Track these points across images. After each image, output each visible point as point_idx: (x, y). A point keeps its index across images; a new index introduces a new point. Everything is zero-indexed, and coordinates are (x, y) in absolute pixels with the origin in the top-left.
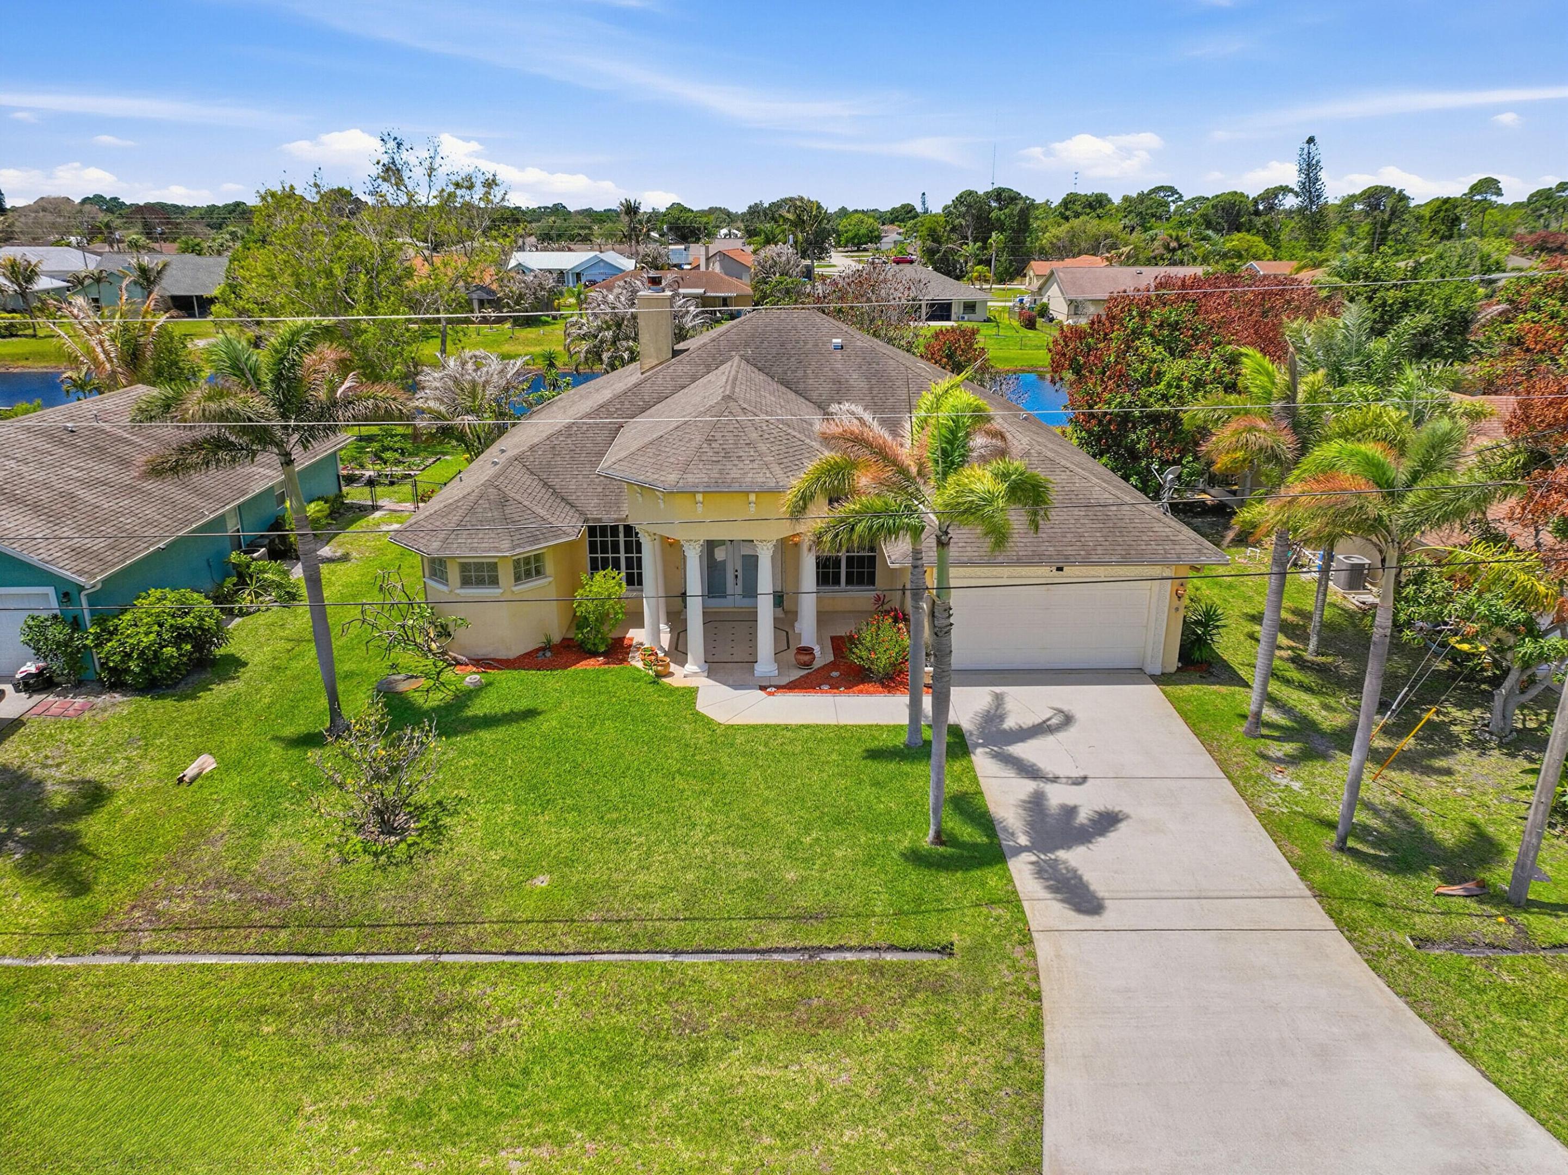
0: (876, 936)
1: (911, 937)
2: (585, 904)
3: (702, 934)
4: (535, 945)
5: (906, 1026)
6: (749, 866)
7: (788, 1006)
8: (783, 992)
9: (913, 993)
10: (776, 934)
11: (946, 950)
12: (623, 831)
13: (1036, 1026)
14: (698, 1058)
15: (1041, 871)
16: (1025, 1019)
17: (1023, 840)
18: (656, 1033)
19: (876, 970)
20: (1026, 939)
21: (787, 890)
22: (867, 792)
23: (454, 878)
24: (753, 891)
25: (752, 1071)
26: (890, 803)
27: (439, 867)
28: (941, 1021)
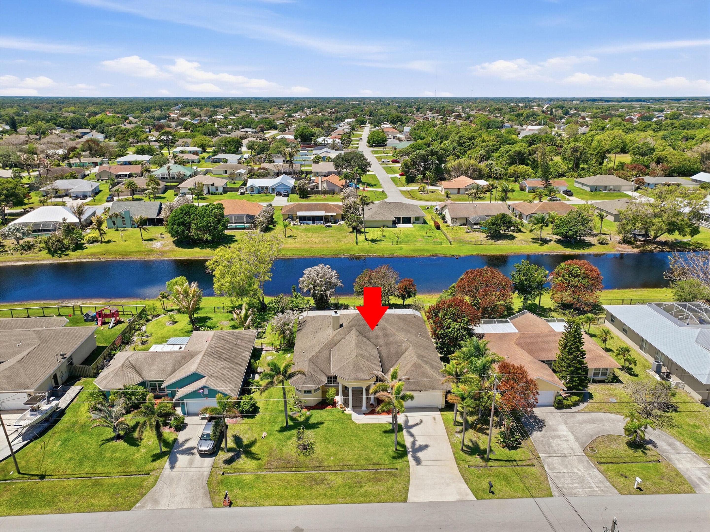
0: (386, 467)
1: (391, 467)
2: (340, 462)
3: (359, 467)
4: (333, 469)
5: (390, 481)
6: (366, 454)
7: (373, 479)
8: (372, 477)
9: (392, 476)
10: (370, 467)
11: (397, 469)
12: (344, 448)
13: (409, 481)
14: (361, 487)
15: (412, 456)
16: (407, 480)
17: (410, 450)
18: (355, 483)
19: (386, 472)
20: (409, 467)
21: (372, 459)
22: (384, 439)
23: (317, 458)
24: (366, 459)
25: (369, 488)
26: (388, 441)
27: (315, 456)
28: (395, 481)
